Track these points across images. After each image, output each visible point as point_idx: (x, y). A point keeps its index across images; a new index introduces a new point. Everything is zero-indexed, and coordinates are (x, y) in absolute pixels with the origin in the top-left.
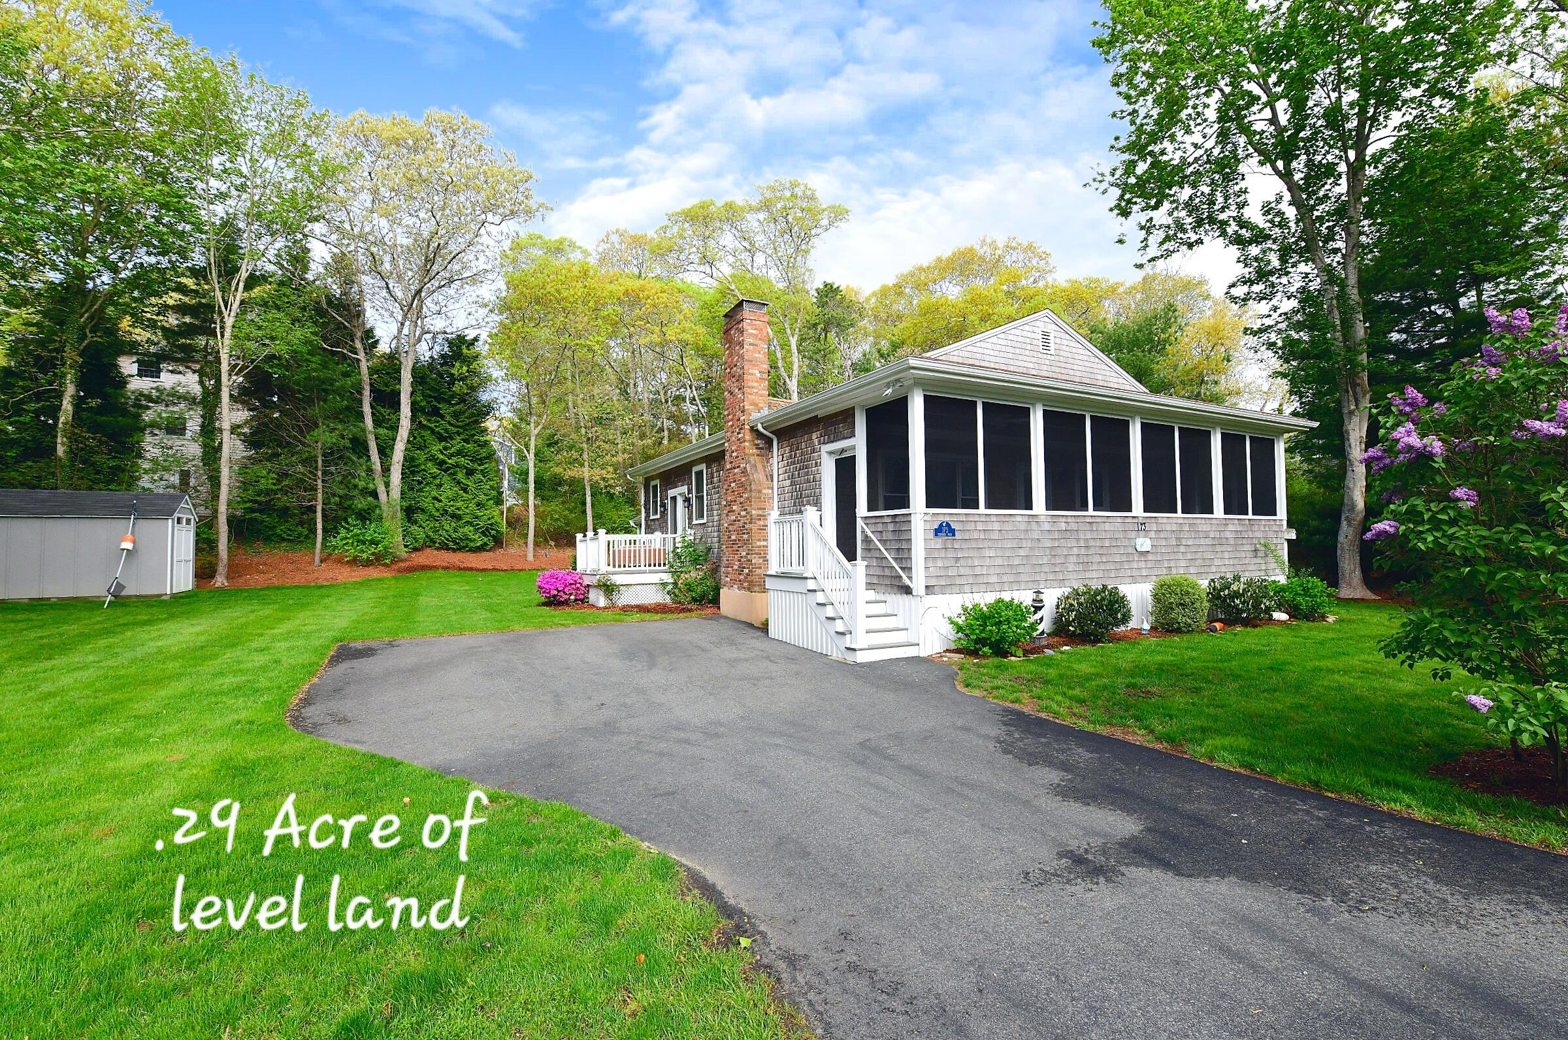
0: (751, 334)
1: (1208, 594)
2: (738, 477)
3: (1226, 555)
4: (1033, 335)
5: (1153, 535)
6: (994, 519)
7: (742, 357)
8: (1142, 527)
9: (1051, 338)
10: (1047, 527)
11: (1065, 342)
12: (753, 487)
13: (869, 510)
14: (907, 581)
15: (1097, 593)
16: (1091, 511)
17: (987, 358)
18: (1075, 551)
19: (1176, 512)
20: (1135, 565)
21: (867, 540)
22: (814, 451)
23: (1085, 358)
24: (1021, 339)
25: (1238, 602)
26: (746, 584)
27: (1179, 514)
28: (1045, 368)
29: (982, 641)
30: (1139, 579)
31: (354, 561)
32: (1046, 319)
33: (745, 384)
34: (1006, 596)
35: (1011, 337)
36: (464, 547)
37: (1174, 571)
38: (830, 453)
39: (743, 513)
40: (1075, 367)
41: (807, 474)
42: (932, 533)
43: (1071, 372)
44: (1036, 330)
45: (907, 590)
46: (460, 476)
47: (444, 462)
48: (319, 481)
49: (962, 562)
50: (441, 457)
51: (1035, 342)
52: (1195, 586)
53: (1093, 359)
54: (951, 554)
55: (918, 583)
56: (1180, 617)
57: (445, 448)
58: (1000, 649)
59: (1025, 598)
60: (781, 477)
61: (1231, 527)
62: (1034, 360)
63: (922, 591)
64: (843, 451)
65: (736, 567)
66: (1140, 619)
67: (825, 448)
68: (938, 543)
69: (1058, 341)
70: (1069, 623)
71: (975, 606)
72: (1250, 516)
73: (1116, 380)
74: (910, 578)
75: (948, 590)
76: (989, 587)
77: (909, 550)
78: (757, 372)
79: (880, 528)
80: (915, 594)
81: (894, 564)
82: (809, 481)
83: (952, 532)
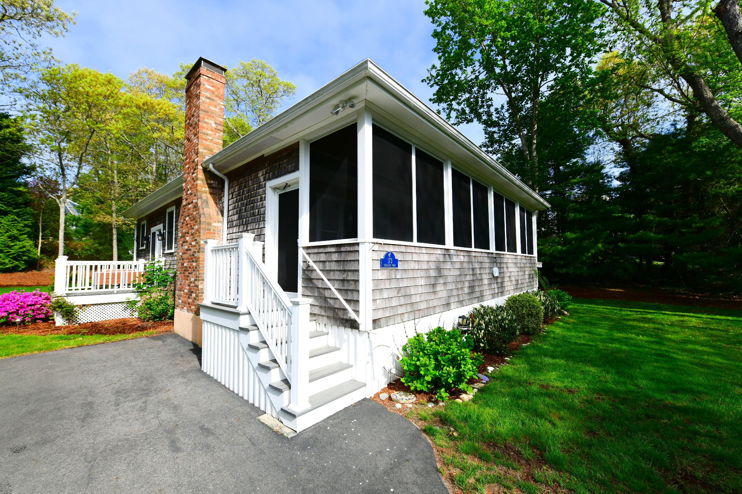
0: (207, 90)
2: (191, 211)
6: (423, 251)
7: (198, 107)
10: (454, 259)
12: (203, 219)
13: (311, 240)
14: (352, 315)
16: (475, 248)
18: (468, 278)
20: (493, 286)
21: (308, 269)
22: (260, 187)
26: (193, 307)
30: (495, 296)
33: (200, 130)
37: (506, 289)
38: (275, 189)
39: (194, 243)
41: (253, 208)
42: (378, 265)
45: (353, 325)
49: (402, 292)
54: (394, 285)
55: (365, 316)
60: (231, 213)
63: (369, 325)
64: (287, 185)
65: (186, 291)
67: (270, 184)
68: (383, 274)
71: (417, 335)
74: (357, 312)
75: (391, 321)
76: (421, 313)
77: (357, 281)
78: (212, 122)
79: (323, 257)
80: (361, 328)
81: (338, 295)
82: (253, 215)
83: (395, 262)
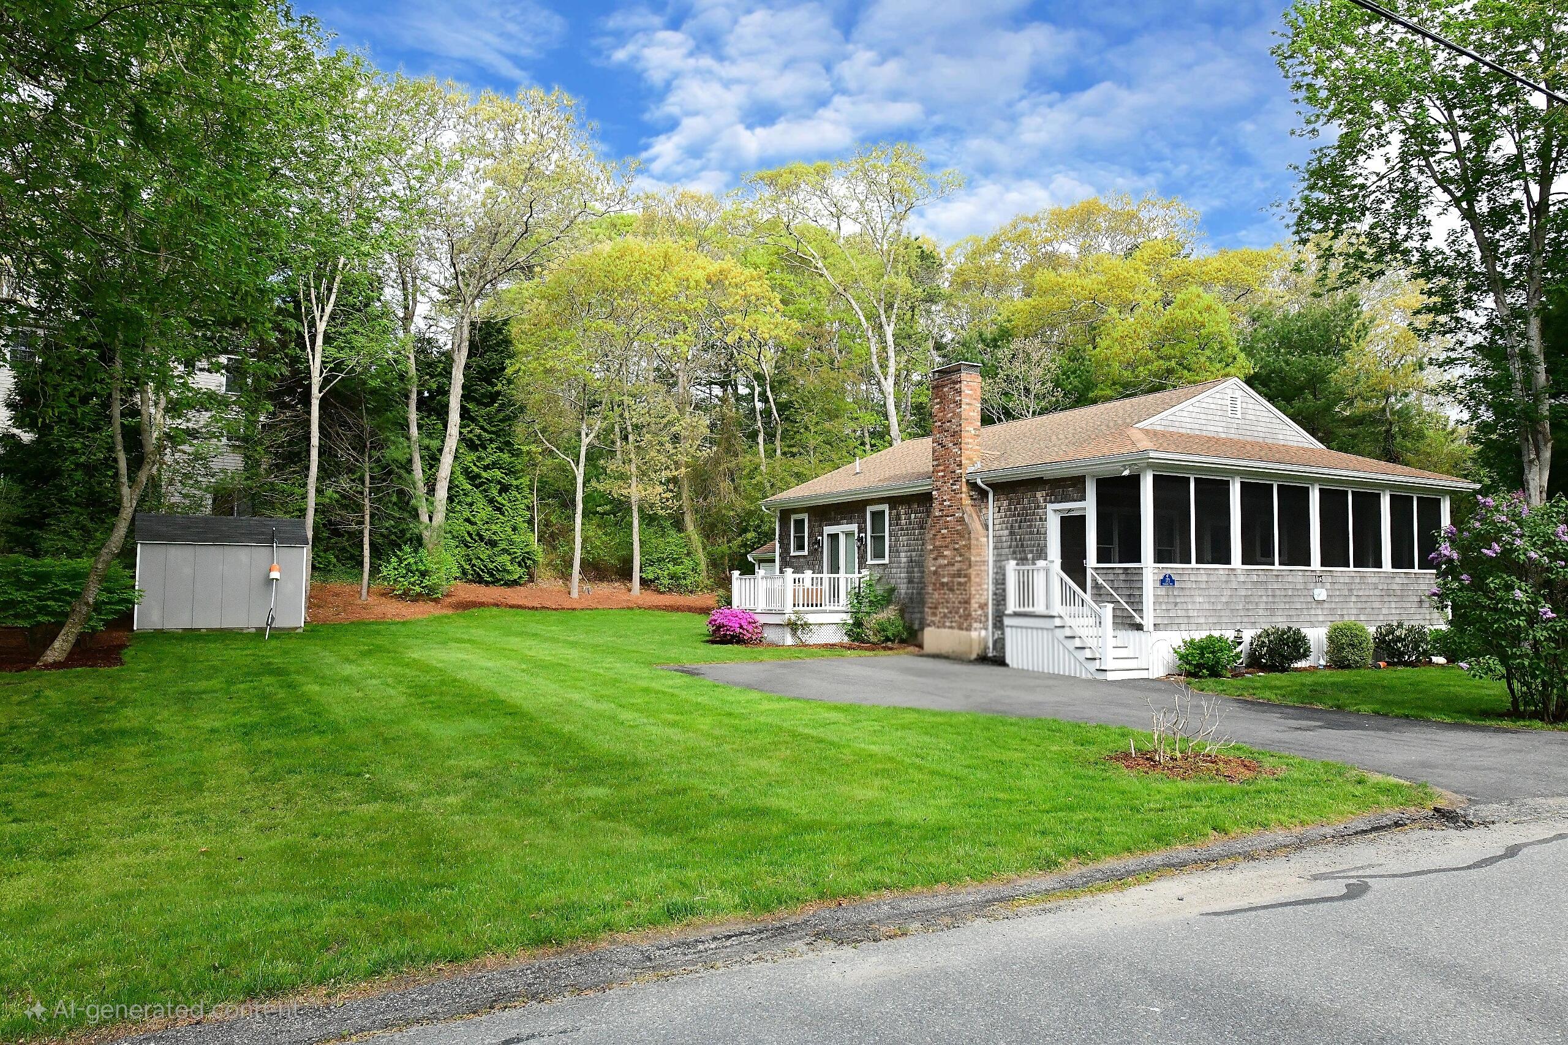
0: (967, 395)
1: (1375, 639)
2: (951, 524)
3: (1393, 605)
4: (1223, 402)
5: (1328, 586)
6: (1202, 572)
7: (958, 415)
8: (1319, 578)
9: (1239, 403)
10: (1242, 578)
11: (1250, 406)
12: (972, 535)
13: (1100, 562)
14: (1138, 620)
15: (1284, 633)
16: (1277, 566)
17: (1184, 425)
18: (1264, 599)
19: (1349, 566)
20: (1313, 612)
21: (1098, 586)
22: (1038, 507)
23: (1268, 420)
24: (1213, 406)
25: (1399, 645)
27: (1352, 568)
28: (1233, 431)
29: (1199, 666)
30: (1317, 624)
31: (405, 596)
32: (1235, 387)
33: (962, 440)
34: (1216, 634)
35: (1204, 405)
36: (499, 580)
37: (1346, 618)
38: (1056, 511)
39: (959, 559)
40: (1259, 429)
41: (1030, 526)
42: (1158, 585)
43: (1256, 434)
44: (1226, 397)
45: (1139, 627)
46: (494, 492)
47: (478, 476)
48: (367, 501)
49: (1179, 606)
50: (476, 469)
51: (1224, 408)
52: (1363, 630)
53: (1274, 420)
54: (1172, 600)
55: (1148, 621)
56: (1349, 654)
57: (480, 458)
58: (1215, 672)
59: (1230, 635)
60: (997, 527)
61: (1398, 580)
62: (1224, 424)
63: (1151, 628)
64: (1069, 510)
65: (948, 608)
66: (1317, 657)
67: (1050, 507)
68: (1162, 591)
69: (1244, 405)
70: (1261, 656)
71: (1192, 640)
72: (1416, 570)
73: (1295, 439)
74: (1142, 618)
75: (1171, 627)
76: (1199, 627)
77: (1141, 596)
78: (971, 429)
79: (1111, 577)
80: (1145, 629)
81: (1127, 607)
82: (1031, 533)
83: (1173, 582)
